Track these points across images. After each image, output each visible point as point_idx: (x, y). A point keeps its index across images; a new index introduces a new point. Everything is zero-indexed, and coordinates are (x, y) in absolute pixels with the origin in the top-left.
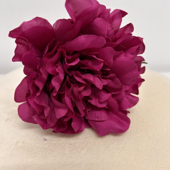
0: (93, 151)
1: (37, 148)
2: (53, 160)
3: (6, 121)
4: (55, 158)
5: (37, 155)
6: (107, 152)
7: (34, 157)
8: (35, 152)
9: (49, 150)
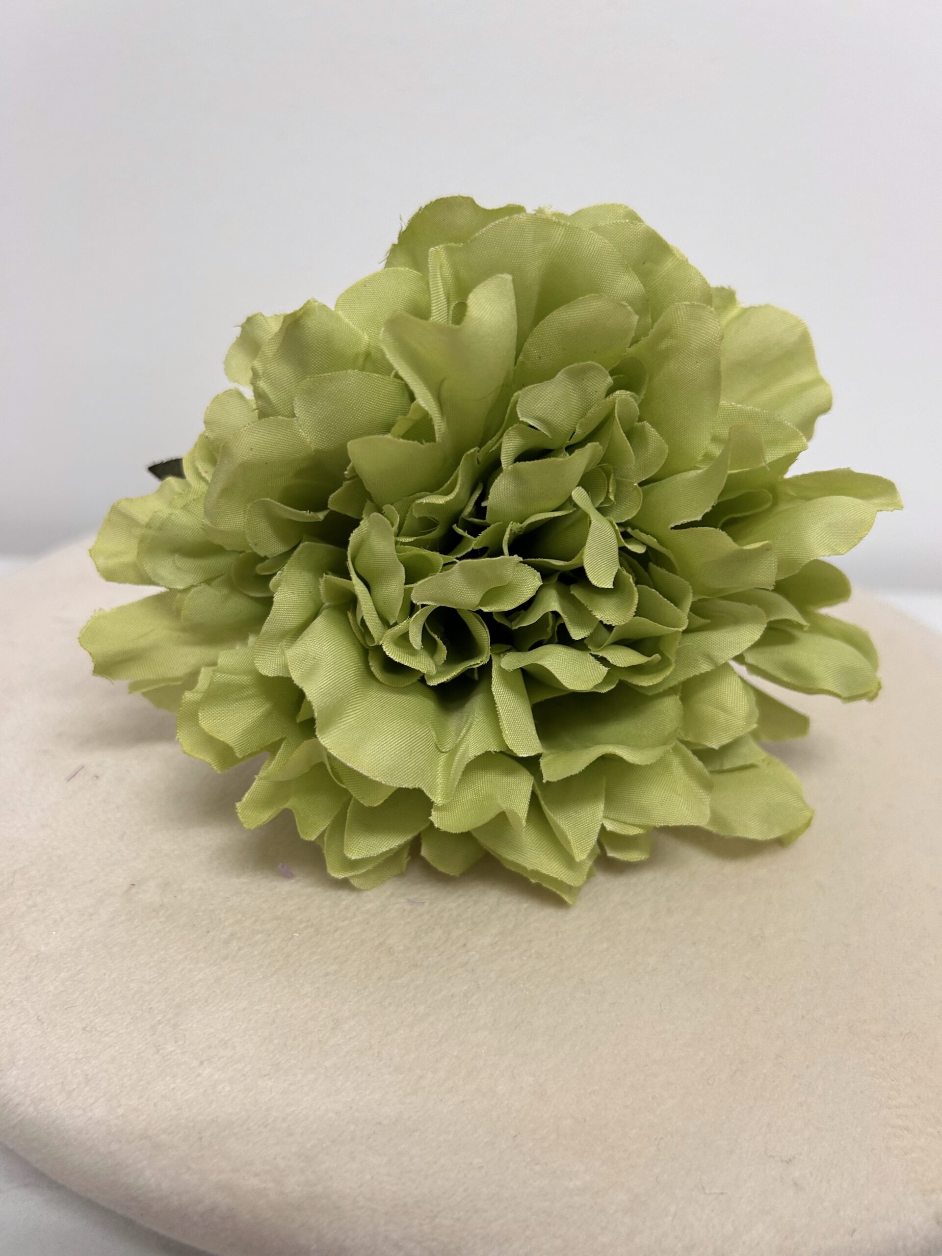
0: (530, 941)
1: (239, 916)
2: (327, 974)
3: (69, 780)
4: (333, 968)
5: (240, 949)
6: (605, 945)
7: (225, 958)
8: (232, 935)
9: (302, 926)
